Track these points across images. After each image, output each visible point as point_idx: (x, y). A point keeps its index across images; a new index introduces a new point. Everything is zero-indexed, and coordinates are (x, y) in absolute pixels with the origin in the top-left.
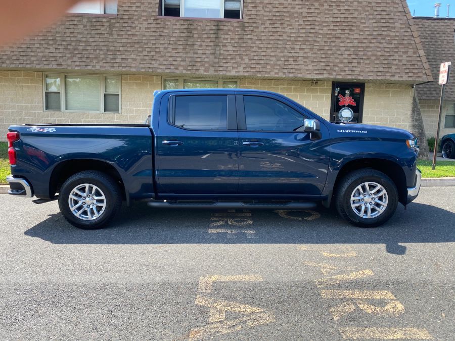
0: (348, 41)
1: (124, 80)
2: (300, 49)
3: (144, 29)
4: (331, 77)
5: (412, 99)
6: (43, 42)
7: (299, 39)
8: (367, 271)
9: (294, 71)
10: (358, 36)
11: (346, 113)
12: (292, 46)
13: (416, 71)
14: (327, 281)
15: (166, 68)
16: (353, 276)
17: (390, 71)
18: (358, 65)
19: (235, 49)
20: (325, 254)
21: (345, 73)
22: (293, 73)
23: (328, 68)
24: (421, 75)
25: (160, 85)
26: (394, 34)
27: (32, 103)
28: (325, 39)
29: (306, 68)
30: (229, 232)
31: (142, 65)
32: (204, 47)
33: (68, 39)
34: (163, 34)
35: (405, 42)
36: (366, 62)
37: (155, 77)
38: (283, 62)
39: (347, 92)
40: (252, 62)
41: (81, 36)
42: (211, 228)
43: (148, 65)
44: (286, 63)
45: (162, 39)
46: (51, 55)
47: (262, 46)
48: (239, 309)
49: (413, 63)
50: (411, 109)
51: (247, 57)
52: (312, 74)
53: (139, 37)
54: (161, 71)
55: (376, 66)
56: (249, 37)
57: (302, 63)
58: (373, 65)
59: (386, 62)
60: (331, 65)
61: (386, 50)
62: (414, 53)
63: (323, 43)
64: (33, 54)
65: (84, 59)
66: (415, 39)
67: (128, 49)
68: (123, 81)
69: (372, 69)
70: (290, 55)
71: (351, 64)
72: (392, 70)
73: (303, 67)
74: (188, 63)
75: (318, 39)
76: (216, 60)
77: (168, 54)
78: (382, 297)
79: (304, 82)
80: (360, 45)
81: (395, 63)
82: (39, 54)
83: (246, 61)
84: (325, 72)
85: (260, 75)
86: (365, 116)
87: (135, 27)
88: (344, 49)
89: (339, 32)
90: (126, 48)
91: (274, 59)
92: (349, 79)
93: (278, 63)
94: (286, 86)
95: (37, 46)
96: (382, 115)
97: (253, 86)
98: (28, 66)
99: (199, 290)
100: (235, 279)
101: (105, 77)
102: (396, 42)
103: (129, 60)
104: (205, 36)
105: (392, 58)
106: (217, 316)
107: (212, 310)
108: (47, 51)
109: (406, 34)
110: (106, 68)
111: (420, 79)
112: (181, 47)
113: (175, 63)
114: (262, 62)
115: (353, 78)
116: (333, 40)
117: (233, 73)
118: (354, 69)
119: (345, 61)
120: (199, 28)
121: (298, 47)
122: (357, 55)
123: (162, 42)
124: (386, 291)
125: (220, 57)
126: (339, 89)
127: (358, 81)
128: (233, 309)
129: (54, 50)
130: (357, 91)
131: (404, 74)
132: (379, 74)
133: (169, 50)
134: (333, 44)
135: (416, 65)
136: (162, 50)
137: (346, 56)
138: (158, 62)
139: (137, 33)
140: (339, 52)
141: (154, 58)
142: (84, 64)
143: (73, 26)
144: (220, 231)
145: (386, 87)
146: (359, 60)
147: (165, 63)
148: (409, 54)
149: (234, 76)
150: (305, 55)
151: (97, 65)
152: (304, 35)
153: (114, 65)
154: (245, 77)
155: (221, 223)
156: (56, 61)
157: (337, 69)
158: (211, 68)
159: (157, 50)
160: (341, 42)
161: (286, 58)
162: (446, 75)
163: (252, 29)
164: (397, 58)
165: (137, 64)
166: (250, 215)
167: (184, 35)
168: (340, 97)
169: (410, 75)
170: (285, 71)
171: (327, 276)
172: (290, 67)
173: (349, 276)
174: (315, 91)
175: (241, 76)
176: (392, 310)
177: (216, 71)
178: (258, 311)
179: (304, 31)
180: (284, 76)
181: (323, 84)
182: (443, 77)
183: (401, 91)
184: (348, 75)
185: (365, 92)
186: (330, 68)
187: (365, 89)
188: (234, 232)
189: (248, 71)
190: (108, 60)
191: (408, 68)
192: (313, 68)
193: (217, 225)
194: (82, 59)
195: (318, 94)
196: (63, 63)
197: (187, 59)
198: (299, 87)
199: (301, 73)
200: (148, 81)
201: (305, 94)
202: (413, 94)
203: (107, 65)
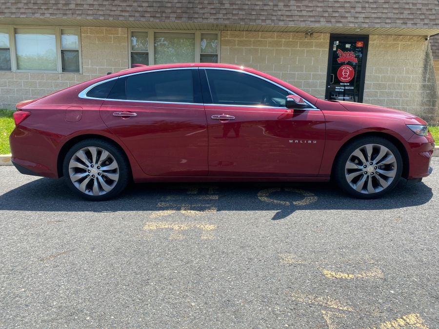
1: (83, 33)
4: (329, 25)
5: (425, 54)
9: (285, 18)
11: (346, 73)
13: (433, 17)
15: (129, 16)
17: (402, 17)
18: (362, 9)
21: (346, 21)
22: (283, 20)
23: (326, 15)
25: (127, 39)
29: (300, 14)
30: (176, 227)
31: (101, 13)
36: (372, 6)
38: (272, 8)
39: (348, 46)
40: (234, 7)
43: (108, 11)
44: (275, 9)
49: (430, 7)
50: (423, 66)
52: (307, 22)
55: (386, 11)
57: (295, 8)
58: (381, 10)
59: (396, 6)
60: (330, 10)
65: (31, 6)
68: (82, 35)
69: (380, 15)
71: (354, 9)
72: (404, 16)
73: (296, 13)
74: (156, 9)
76: (190, 5)
79: (297, 34)
81: (407, 6)
83: (227, 6)
84: (322, 19)
86: (369, 74)
92: (351, 28)
93: (266, 8)
94: (276, 39)
96: (388, 73)
97: (237, 39)
101: (62, 30)
103: (85, 6)
105: (405, 1)
110: (58, 17)
113: (140, 9)
114: (246, 7)
115: (357, 26)
117: (211, 21)
118: (357, 15)
119: (347, 5)
125: (196, 2)
126: (338, 42)
130: (360, 44)
131: (418, 21)
132: (388, 21)
135: (434, 10)
138: (120, 9)
142: (30, 11)
145: (394, 40)
146: (364, 4)
147: (128, 9)
149: (213, 26)
151: (46, 12)
153: (67, 13)
154: (226, 26)
155: (169, 212)
157: (337, 15)
158: (184, 15)
164: (412, 1)
165: (95, 11)
166: (217, 198)
168: (339, 52)
169: (426, 21)
170: (274, 18)
172: (280, 13)
174: (310, 45)
175: (221, 24)
177: (190, 18)
181: (319, 36)
183: (411, 45)
184: (350, 23)
185: (369, 46)
186: (329, 14)
187: (370, 42)
188: (184, 227)
189: (229, 19)
190: (60, 6)
191: (424, 14)
192: (308, 14)
193: (162, 214)
194: (28, 6)
195: (314, 48)
196: (6, 11)
197: (155, 5)
198: (291, 40)
199: (294, 21)
200: (112, 34)
201: (298, 48)
202: (426, 47)
203: (59, 12)
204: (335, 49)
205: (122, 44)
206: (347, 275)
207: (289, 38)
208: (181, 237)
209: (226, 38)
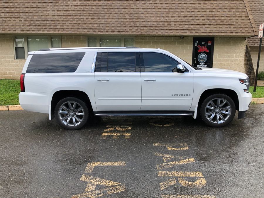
0: (203, 10)
1: (63, 39)
2: (172, 17)
3: (73, 7)
5: (245, 47)
6: (12, 17)
7: (171, 10)
8: (191, 159)
10: (209, 8)
12: (167, 15)
13: (247, 29)
14: (164, 165)
15: (87, 31)
16: (181, 162)
17: (230, 29)
18: (209, 26)
19: (130, 18)
20: (169, 148)
21: (200, 32)
22: (167, 32)
23: (190, 29)
24: (250, 31)
25: (85, 42)
26: (233, 5)
27: (8, 54)
28: (188, 10)
29: (176, 29)
30: (115, 135)
31: (73, 30)
32: (111, 17)
33: (27, 14)
34: (86, 10)
35: (240, 10)
36: (214, 24)
37: (82, 37)
38: (161, 25)
39: (203, 43)
40: (142, 25)
41: (35, 12)
42: (105, 132)
43: (76, 29)
44: (163, 26)
45: (85, 12)
46: (17, 24)
47: (148, 15)
48: (105, 183)
49: (245, 24)
51: (138, 23)
52: (179, 33)
53: (70, 12)
54: (84, 33)
55: (221, 26)
56: (140, 10)
57: (173, 25)
58: (218, 26)
59: (227, 24)
60: (192, 26)
61: (227, 16)
62: (246, 17)
63: (187, 13)
64: (6, 24)
65: (37, 27)
66: (246, 8)
67: (64, 20)
68: (62, 40)
69: (218, 29)
70: (166, 21)
71: (205, 26)
72: (232, 29)
73: (174, 28)
74: (101, 28)
75: (183, 10)
76: (119, 25)
77: (89, 22)
78: (195, 176)
79: (175, 38)
80: (210, 13)
81: (233, 24)
82: (10, 24)
83: (138, 25)
84: (187, 31)
85: (146, 34)
86: (215, 58)
87: (68, 5)
88: (200, 16)
89: (198, 5)
90: (62, 19)
91: (155, 23)
92: (203, 35)
93: (158, 26)
94: (164, 40)
95: (8, 19)
96: (225, 58)
97: (143, 41)
98: (3, 32)
99: (85, 172)
100: (109, 165)
101: (52, 37)
102: (234, 10)
103: (65, 26)
104: (112, 10)
105: (231, 21)
106: (91, 187)
107: (89, 184)
108: (15, 22)
109: (241, 5)
110: (51, 32)
111: (250, 34)
112: (97, 17)
113: (93, 28)
114: (148, 26)
115: (206, 34)
116: (193, 10)
117: (130, 33)
118: (206, 29)
119: (201, 24)
120: (108, 5)
121: (171, 15)
122: (208, 20)
123: (85, 15)
124: (199, 172)
125: (121, 23)
126: (198, 41)
127: (209, 37)
128: (102, 183)
129: (18, 22)
131: (239, 31)
132: (223, 31)
133: (89, 20)
134: (193, 13)
135: (247, 25)
136: (85, 20)
137: (201, 21)
138: (83, 28)
139: (69, 9)
140: (197, 18)
141: (80, 25)
142: (37, 30)
143: (30, 6)
144: (110, 134)
145: (228, 40)
146: (210, 23)
147: (87, 28)
148: (243, 18)
149: (131, 35)
150: (175, 21)
151: (45, 30)
152: (175, 8)
153: (56, 30)
154: (137, 35)
155: (112, 129)
156: (20, 28)
157: (195, 29)
158: (117, 30)
159: (82, 20)
160: (199, 12)
161: (163, 23)
162: (262, 31)
163: (141, 4)
164: (235, 21)
165: (70, 30)
167: (98, 10)
168: (199, 47)
169: (243, 31)
170: (162, 31)
171: (166, 162)
172: (165, 28)
173: (179, 162)
174: (182, 43)
175: (135, 35)
176: (198, 184)
177: (119, 32)
178: (116, 185)
179: (174, 5)
180: (162, 34)
181: (187, 39)
182: (261, 33)
183: (238, 42)
184: (202, 33)
185: (215, 43)
186: (191, 28)
187: (215, 41)
188: (118, 134)
189: (139, 32)
190: (52, 27)
191: (242, 27)
192: (180, 29)
193: (109, 130)
194: (36, 27)
195: (185, 45)
196: (24, 29)
197: (100, 25)
198: (172, 41)
199: (173, 32)
200: (78, 39)
201: (176, 45)
202: (246, 43)
203: (51, 30)
204: (196, 46)
205: (83, 44)
206: (175, 149)
207: (171, 40)
208: (117, 138)
209: (138, 40)
